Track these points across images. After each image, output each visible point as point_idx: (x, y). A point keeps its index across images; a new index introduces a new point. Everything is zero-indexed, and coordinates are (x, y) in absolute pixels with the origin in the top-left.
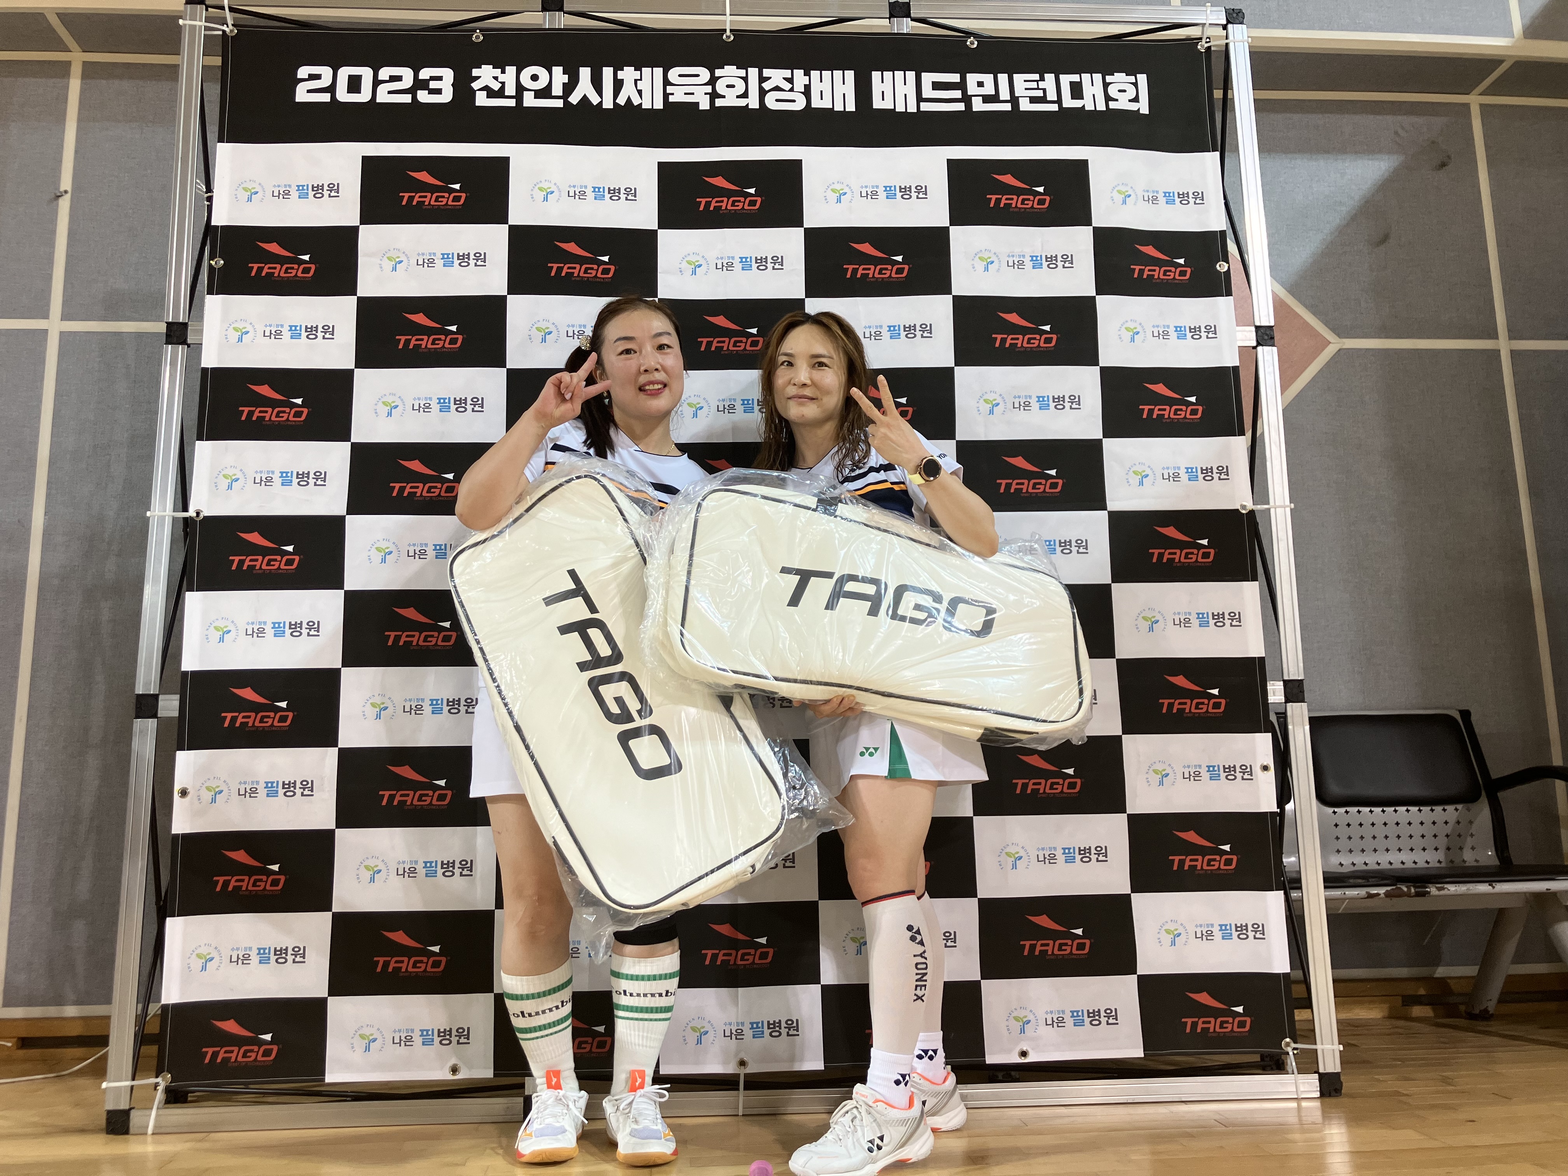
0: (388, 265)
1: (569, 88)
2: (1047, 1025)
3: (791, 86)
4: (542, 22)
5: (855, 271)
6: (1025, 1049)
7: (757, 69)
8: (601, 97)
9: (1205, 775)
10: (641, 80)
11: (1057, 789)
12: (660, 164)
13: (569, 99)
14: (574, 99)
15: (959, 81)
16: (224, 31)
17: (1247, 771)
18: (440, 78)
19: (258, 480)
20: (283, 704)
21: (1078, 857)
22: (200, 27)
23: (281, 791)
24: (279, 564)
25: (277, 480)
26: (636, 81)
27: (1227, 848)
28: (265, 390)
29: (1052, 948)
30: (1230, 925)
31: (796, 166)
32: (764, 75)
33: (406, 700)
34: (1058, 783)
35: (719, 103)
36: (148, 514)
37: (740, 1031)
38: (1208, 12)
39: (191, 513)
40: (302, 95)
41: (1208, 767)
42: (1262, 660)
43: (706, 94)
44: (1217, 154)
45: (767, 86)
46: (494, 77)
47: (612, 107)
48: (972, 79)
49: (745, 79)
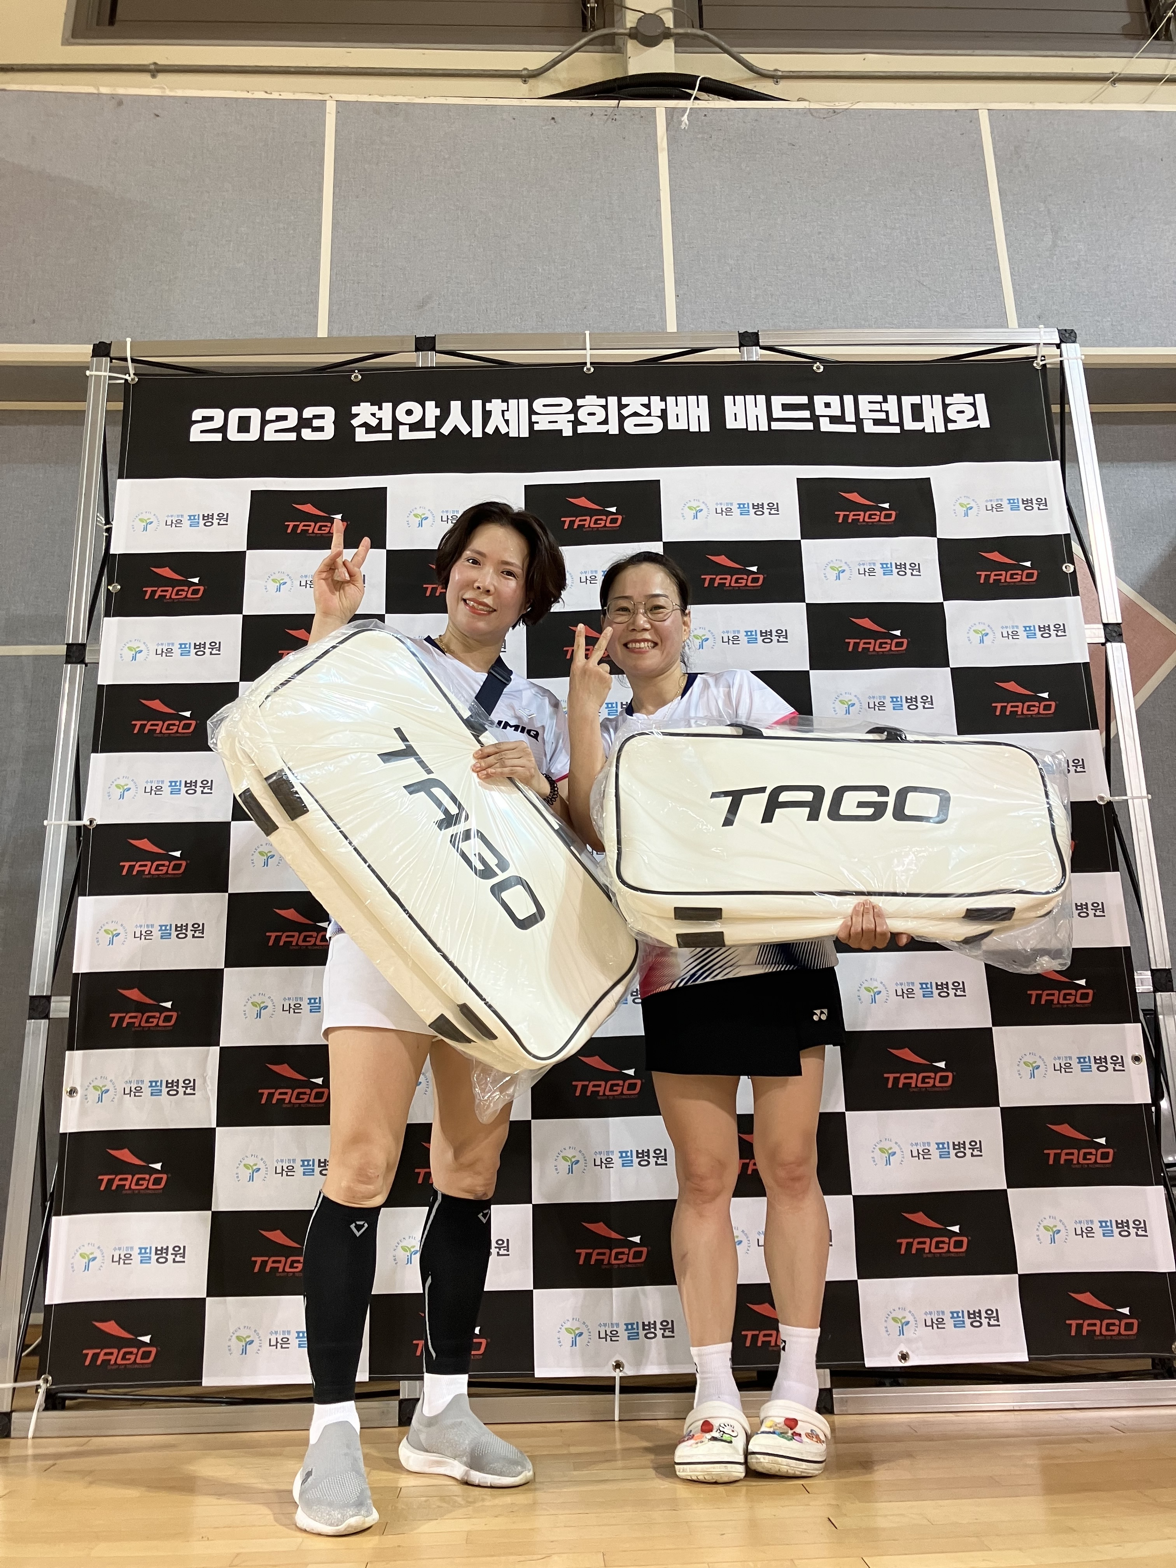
0: (273, 586)
1: (440, 421)
2: (926, 1326)
3: (648, 411)
4: (415, 361)
5: (712, 581)
6: (905, 1352)
7: (616, 398)
8: (471, 428)
9: (1076, 1067)
10: (508, 410)
11: (929, 1083)
12: (527, 487)
13: (442, 431)
14: (446, 430)
15: (807, 402)
16: (126, 380)
17: (1118, 1062)
18: (322, 417)
19: (148, 790)
20: (168, 1005)
21: (953, 1152)
22: (105, 376)
23: (165, 1090)
24: (167, 868)
25: (166, 789)
26: (503, 412)
27: (1102, 1141)
28: (156, 705)
29: (929, 1246)
30: (1111, 1221)
31: (655, 485)
32: (623, 402)
33: (285, 999)
34: (929, 1077)
35: (581, 429)
36: (45, 823)
37: (615, 1332)
38: (1042, 333)
39: (85, 821)
40: (196, 435)
41: (1079, 1058)
42: (1127, 949)
43: (568, 421)
44: (1058, 463)
45: (625, 412)
46: (372, 414)
47: (481, 436)
48: (819, 400)
49: (605, 407)
